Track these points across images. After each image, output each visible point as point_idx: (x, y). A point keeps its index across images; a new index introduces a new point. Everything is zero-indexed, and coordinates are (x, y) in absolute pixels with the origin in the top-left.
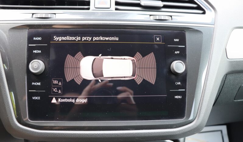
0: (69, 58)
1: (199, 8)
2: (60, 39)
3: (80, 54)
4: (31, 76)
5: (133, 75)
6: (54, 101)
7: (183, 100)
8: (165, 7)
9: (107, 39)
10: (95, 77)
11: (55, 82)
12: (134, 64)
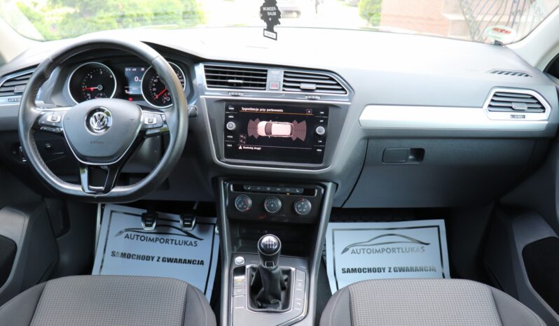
0: (251, 121)
1: (343, 89)
2: (246, 109)
3: (258, 119)
4: (227, 132)
5: (291, 134)
6: (240, 148)
7: (322, 153)
8: (317, 89)
9: (276, 110)
10: (266, 133)
11: (242, 136)
12: (292, 127)
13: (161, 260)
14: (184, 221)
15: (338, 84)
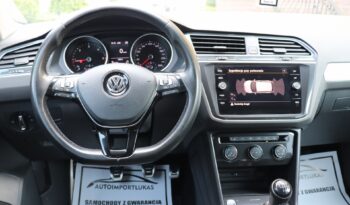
0: (238, 81)
1: (307, 51)
2: (232, 71)
3: (243, 79)
4: (219, 91)
5: (272, 91)
6: (232, 104)
7: (300, 104)
8: (288, 52)
9: (257, 71)
10: (252, 91)
11: (232, 94)
12: (272, 84)
14: (146, 170)
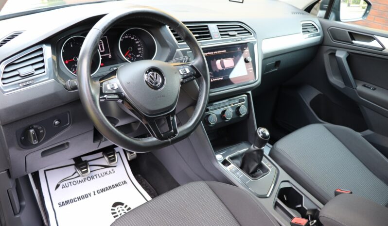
0: (212, 61)
1: (249, 32)
2: (206, 54)
6: (212, 80)
8: (238, 34)
9: (222, 52)
10: (222, 68)
12: (233, 61)
13: (96, 193)
15: (245, 30)
